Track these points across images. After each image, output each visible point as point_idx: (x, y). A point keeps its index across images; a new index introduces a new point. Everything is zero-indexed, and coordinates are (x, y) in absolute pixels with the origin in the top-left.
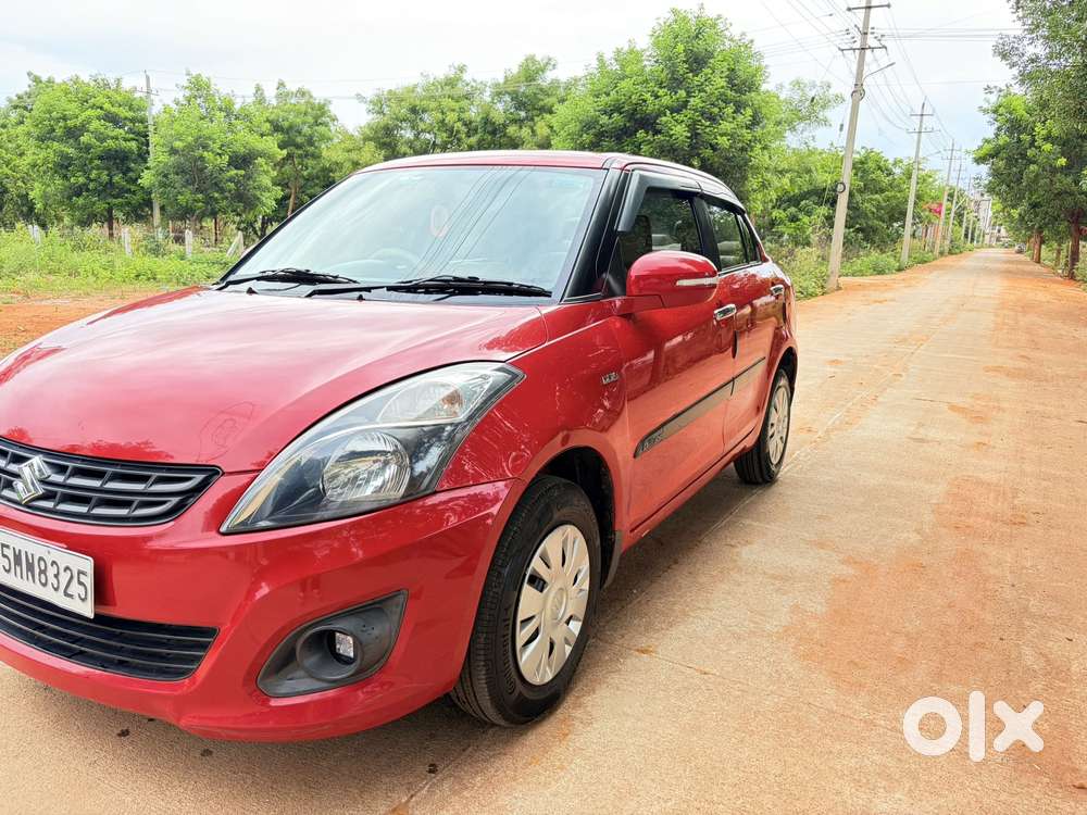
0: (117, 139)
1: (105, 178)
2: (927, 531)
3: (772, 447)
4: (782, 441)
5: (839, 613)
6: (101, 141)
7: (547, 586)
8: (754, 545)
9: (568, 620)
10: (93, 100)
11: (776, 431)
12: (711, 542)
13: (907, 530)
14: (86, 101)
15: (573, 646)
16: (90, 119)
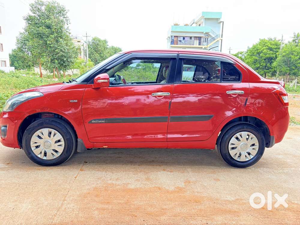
0: (270, 54)
1: (264, 65)
2: (243, 201)
3: (232, 153)
4: (249, 154)
5: (131, 190)
6: (266, 55)
7: (42, 139)
8: (170, 173)
9: (53, 150)
10: (266, 44)
11: (239, 148)
12: (163, 167)
13: (237, 197)
14: (265, 45)
15: (57, 157)
16: (264, 50)
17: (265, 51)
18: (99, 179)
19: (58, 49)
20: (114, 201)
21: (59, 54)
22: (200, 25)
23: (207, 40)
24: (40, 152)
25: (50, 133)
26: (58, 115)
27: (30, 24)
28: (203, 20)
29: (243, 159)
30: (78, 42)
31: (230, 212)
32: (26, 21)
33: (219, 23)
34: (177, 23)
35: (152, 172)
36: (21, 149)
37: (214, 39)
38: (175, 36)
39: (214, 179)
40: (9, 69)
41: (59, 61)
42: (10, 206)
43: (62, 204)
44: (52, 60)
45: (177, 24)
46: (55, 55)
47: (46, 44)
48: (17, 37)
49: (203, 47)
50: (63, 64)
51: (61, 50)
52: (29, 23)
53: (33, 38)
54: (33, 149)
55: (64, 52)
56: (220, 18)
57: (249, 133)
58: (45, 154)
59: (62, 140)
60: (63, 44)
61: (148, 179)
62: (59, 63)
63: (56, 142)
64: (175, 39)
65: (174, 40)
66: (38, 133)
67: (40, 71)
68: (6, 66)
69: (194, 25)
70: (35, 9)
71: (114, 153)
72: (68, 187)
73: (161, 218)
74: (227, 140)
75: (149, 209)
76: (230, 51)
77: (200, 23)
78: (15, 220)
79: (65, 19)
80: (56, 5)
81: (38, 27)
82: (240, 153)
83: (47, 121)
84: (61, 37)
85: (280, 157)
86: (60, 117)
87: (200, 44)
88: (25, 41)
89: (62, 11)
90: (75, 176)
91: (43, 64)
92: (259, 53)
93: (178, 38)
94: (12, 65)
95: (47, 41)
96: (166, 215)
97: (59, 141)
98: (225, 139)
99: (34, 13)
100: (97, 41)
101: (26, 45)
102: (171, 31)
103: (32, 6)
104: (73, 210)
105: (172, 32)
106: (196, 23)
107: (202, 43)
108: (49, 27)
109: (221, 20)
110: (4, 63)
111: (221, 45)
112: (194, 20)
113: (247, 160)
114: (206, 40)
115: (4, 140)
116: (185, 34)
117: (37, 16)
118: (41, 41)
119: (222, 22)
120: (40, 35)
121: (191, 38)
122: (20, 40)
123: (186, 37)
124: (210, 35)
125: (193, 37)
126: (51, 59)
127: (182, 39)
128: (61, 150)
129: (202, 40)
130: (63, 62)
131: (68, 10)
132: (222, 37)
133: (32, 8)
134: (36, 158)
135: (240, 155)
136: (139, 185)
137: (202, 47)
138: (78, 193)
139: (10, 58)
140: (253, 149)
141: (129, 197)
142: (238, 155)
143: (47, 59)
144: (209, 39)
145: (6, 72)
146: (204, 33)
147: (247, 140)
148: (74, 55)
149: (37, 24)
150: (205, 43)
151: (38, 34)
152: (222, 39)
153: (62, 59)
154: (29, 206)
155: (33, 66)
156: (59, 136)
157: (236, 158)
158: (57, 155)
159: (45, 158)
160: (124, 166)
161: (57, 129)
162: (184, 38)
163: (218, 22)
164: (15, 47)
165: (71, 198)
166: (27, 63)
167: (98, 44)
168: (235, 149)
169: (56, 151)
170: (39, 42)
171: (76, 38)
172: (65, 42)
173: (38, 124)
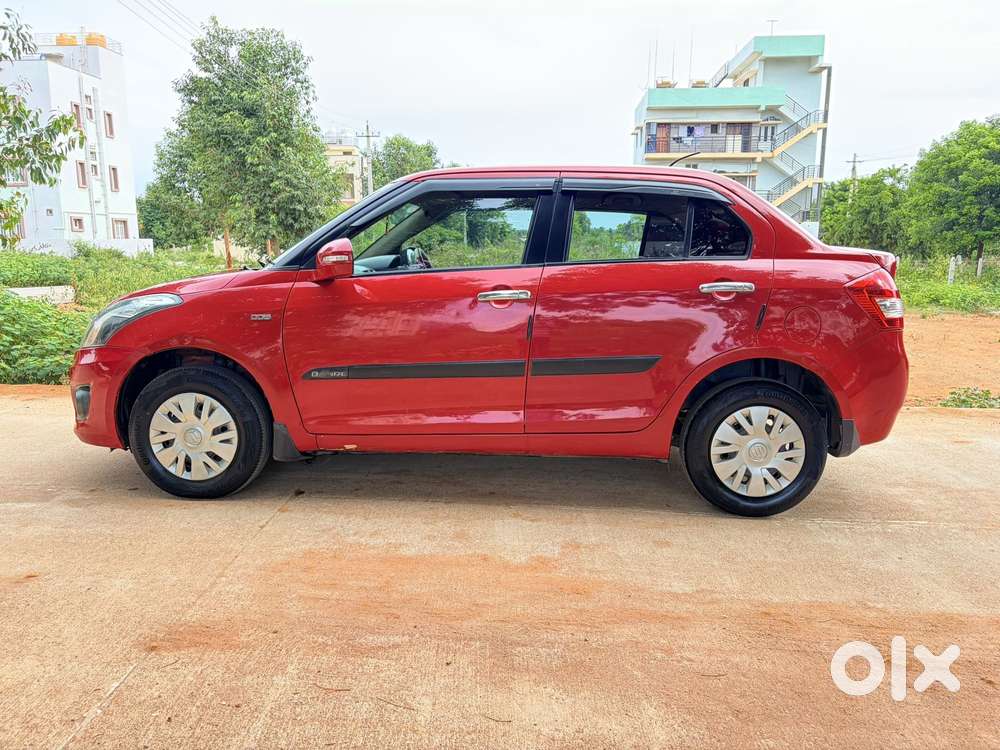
0: (994, 175)
1: (975, 211)
2: (714, 595)
3: (722, 470)
4: (777, 475)
5: (406, 560)
6: (979, 179)
7: (180, 421)
8: (530, 523)
9: (208, 453)
10: (981, 140)
11: (742, 455)
12: (513, 509)
13: (704, 586)
14: (975, 143)
15: (219, 473)
16: (971, 159)
17: (976, 162)
18: (324, 531)
19: (278, 178)
20: (350, 583)
21: (283, 195)
22: (746, 83)
23: (773, 134)
24: (174, 458)
25: (200, 407)
26: (226, 359)
27: (195, 103)
28: (757, 66)
29: (755, 489)
30: (345, 153)
31: (663, 618)
32: (182, 95)
33: (816, 72)
34: (666, 80)
35: (478, 519)
36: (126, 449)
37: (796, 128)
38: (659, 125)
39: (654, 542)
40: (136, 246)
41: (282, 215)
42: (80, 584)
43: (214, 584)
44: (259, 214)
45: (668, 83)
46: (267, 199)
47: (243, 164)
48: (157, 147)
49: (759, 157)
50: (292, 225)
51: (288, 183)
52: (191, 102)
53: (205, 147)
54: (156, 448)
55: (296, 188)
56: (817, 56)
57: (775, 412)
58: (188, 465)
59: (233, 426)
60: (293, 162)
61: (460, 536)
62: (281, 223)
63: (216, 432)
64: (661, 134)
65: (658, 137)
66: (168, 405)
67: (227, 249)
68: (127, 237)
69: (728, 83)
70: (208, 57)
71: (385, 473)
72: (238, 547)
73: (465, 624)
74: (705, 429)
75: (439, 604)
76: (854, 169)
77: (748, 76)
78: (89, 611)
79: (299, 84)
80: (272, 41)
81: (220, 114)
82: (747, 470)
83: (192, 373)
84: (288, 142)
85: (896, 491)
86: (230, 363)
87: (746, 147)
88: (181, 157)
89: (289, 62)
90: (263, 523)
91: (234, 227)
92: (953, 173)
93: (670, 129)
94: (146, 232)
95: (244, 155)
96: (478, 619)
97: (224, 429)
98: (700, 428)
99: (206, 70)
100: (403, 150)
101: (185, 170)
102: (646, 106)
103: (200, 46)
104: (238, 598)
105: (648, 109)
106: (735, 77)
107: (753, 144)
108: (250, 112)
109: (824, 61)
110: (120, 226)
111: (823, 147)
112: (727, 66)
113: (771, 492)
114: (769, 134)
115: (83, 425)
116: (693, 114)
117: (216, 81)
118: (227, 158)
119: (825, 68)
120: (225, 139)
121: (714, 127)
122: (168, 156)
123: (699, 124)
124: (782, 115)
125: (723, 123)
126: (257, 211)
127: (683, 132)
128: (228, 453)
129: (755, 133)
130: (294, 219)
131: (310, 59)
132: (825, 120)
133: (200, 53)
134: (163, 474)
135: (748, 475)
136: (429, 548)
137: (753, 159)
138: (259, 562)
139: (140, 210)
140: (787, 459)
141: (393, 574)
142: (740, 476)
143: (245, 212)
144: (779, 130)
145: (127, 254)
146: (763, 108)
147: (769, 433)
148: (326, 197)
149: (214, 102)
150: (762, 145)
151: (218, 133)
152: (824, 126)
153: (290, 210)
154: (131, 586)
155: (206, 235)
156: (222, 416)
157: (735, 486)
158: (218, 469)
159: (186, 476)
160: (402, 503)
161: (219, 396)
162: (691, 131)
163: (810, 70)
164: (152, 178)
165: (240, 571)
166: (189, 225)
167: (403, 160)
168: (731, 458)
169: (216, 458)
170: (221, 160)
171: (340, 142)
172: (300, 156)
173: (168, 382)
